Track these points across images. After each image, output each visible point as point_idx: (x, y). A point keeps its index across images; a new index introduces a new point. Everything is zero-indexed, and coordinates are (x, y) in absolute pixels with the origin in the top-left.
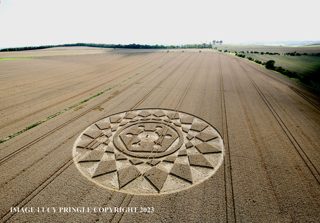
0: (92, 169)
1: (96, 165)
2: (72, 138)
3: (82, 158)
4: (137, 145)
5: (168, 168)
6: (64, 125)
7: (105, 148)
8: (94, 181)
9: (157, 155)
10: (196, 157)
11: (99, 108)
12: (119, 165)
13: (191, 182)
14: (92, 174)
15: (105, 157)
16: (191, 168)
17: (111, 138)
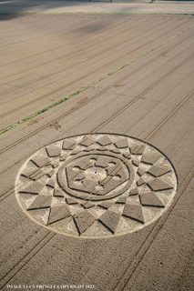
0: (30, 201)
1: (34, 197)
2: (19, 163)
3: (23, 189)
4: (80, 183)
5: (99, 213)
6: (13, 145)
7: (47, 181)
8: (28, 214)
9: (95, 197)
10: (133, 208)
11: (55, 124)
12: (55, 202)
13: (113, 232)
14: (28, 206)
15: (45, 191)
16: (122, 218)
17: (56, 170)
